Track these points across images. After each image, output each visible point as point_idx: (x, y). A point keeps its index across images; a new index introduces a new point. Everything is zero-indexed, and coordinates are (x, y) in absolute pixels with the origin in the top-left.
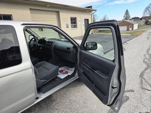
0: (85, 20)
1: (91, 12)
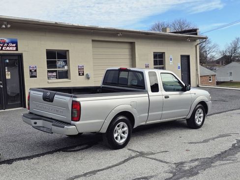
0: (182, 56)
1: (195, 40)
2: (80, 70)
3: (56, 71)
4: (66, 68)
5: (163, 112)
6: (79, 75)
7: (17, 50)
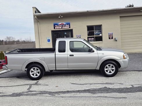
2: (110, 36)
3: (94, 37)
4: (101, 35)
5: (68, 64)
6: (109, 38)
7: (70, 28)
